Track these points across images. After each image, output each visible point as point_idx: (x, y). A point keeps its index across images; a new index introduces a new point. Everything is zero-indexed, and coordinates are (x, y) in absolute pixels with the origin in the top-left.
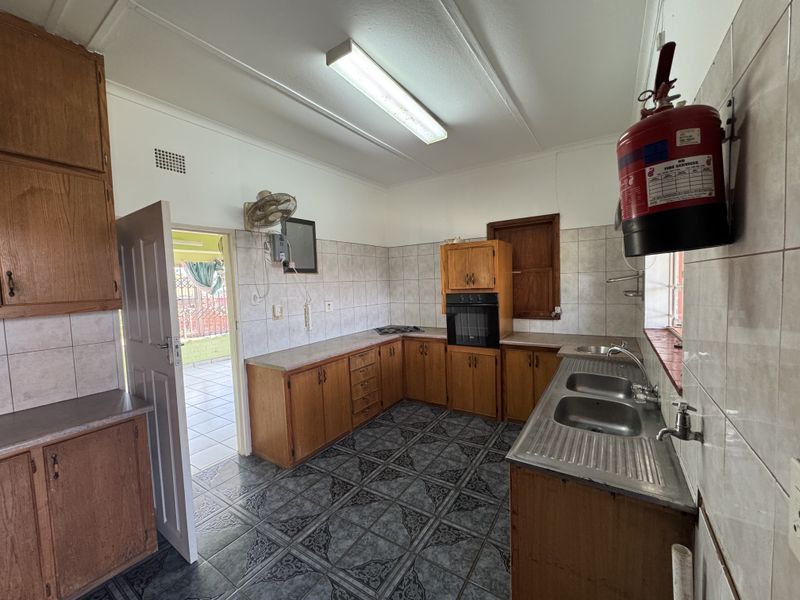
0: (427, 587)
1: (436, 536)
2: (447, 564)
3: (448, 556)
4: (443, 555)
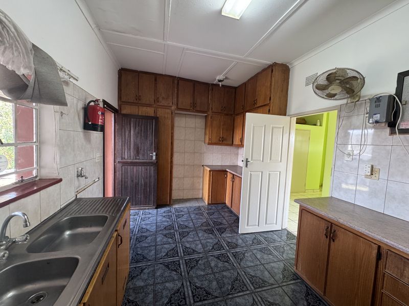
0: (169, 271)
1: (182, 294)
2: (167, 285)
3: (169, 288)
4: (172, 287)
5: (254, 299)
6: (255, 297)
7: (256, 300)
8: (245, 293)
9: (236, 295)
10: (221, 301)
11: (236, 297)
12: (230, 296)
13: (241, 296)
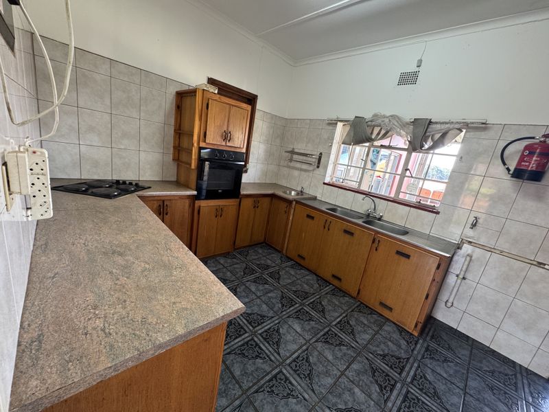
5: (279, 354)
6: (278, 357)
7: (275, 354)
8: (291, 359)
9: (299, 352)
10: (310, 339)
11: (298, 349)
12: (304, 348)
13: (294, 353)
